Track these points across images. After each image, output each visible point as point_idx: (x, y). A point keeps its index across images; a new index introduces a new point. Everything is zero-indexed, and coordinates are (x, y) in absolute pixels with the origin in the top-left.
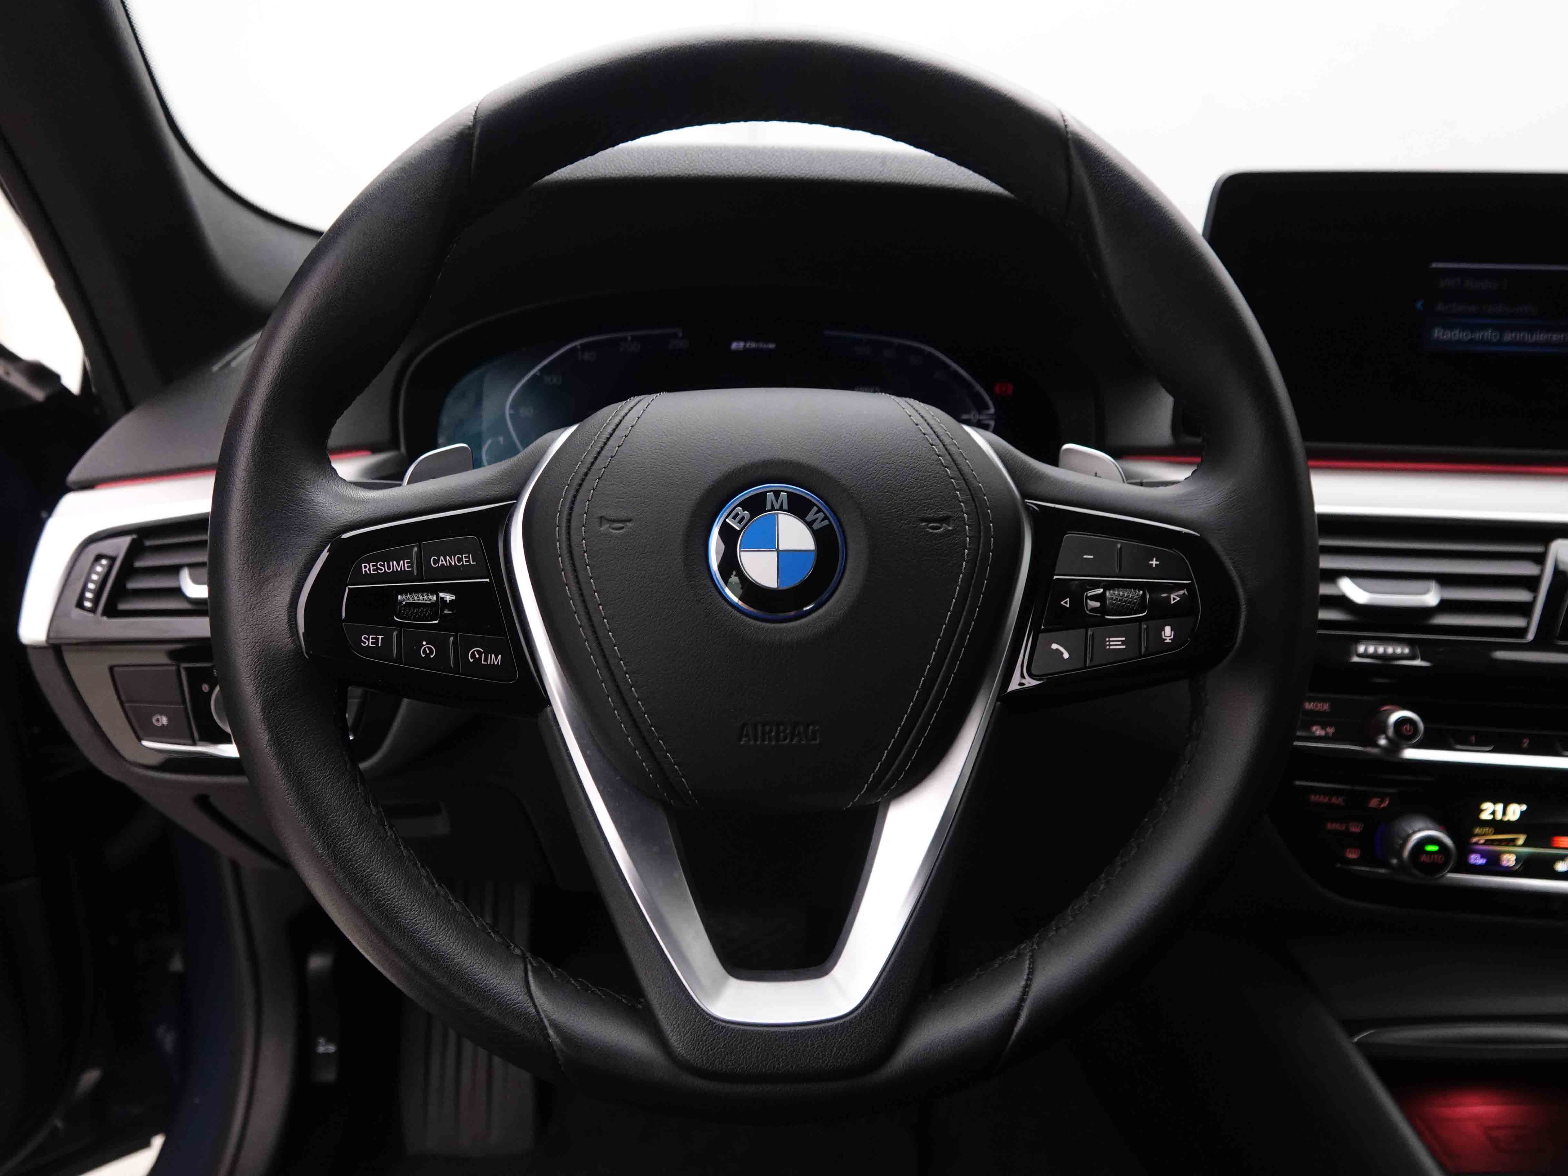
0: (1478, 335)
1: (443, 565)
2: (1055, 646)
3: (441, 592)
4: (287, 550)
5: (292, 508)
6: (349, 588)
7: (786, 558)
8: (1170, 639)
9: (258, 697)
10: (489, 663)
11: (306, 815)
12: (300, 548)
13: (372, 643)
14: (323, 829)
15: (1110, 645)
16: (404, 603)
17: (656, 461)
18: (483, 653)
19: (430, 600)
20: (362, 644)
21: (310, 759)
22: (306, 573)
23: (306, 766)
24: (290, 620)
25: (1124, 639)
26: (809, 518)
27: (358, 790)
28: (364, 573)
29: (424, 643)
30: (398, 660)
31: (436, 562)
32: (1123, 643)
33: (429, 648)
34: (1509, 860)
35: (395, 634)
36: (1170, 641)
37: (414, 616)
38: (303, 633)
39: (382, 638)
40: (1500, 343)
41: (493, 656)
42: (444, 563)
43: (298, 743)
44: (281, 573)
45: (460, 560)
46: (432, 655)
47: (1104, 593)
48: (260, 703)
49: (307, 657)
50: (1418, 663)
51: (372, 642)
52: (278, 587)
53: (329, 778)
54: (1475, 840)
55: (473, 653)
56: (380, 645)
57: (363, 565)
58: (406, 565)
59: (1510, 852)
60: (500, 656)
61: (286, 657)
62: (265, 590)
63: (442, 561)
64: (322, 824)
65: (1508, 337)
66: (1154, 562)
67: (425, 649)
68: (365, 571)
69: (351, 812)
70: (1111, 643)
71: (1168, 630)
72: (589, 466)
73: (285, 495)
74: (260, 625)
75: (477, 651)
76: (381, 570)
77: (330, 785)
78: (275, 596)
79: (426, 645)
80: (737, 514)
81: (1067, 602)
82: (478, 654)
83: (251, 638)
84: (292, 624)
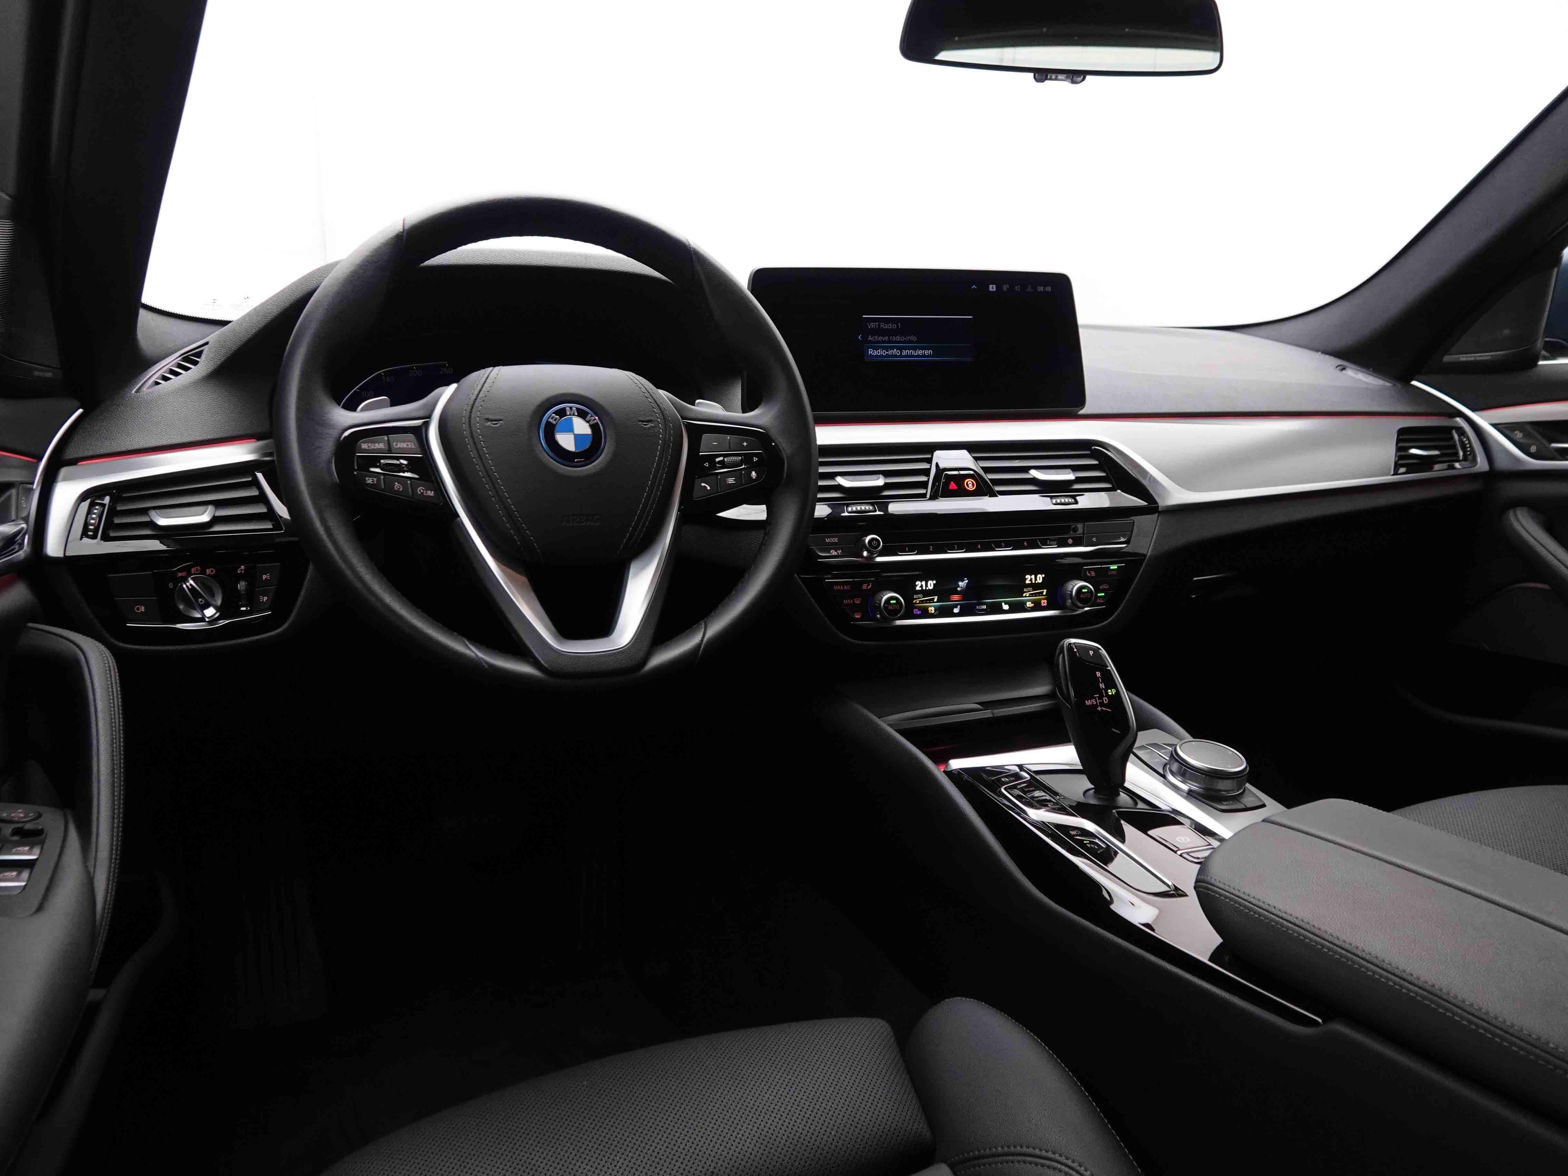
0: (890, 352)
2: (703, 484)
3: (401, 459)
5: (322, 414)
7: (578, 438)
10: (428, 495)
16: (384, 463)
18: (424, 490)
26: (588, 419)
29: (396, 483)
30: (385, 492)
31: (396, 445)
33: (399, 486)
34: (932, 610)
35: (382, 478)
40: (901, 356)
41: (431, 492)
42: (400, 446)
45: (408, 445)
46: (400, 489)
47: (724, 459)
50: (878, 513)
54: (914, 601)
55: (420, 489)
56: (375, 483)
57: (362, 444)
58: (383, 445)
59: (931, 606)
65: (904, 353)
66: (745, 444)
67: (397, 486)
68: (364, 447)
71: (754, 473)
76: (371, 447)
80: (553, 417)
82: (422, 490)
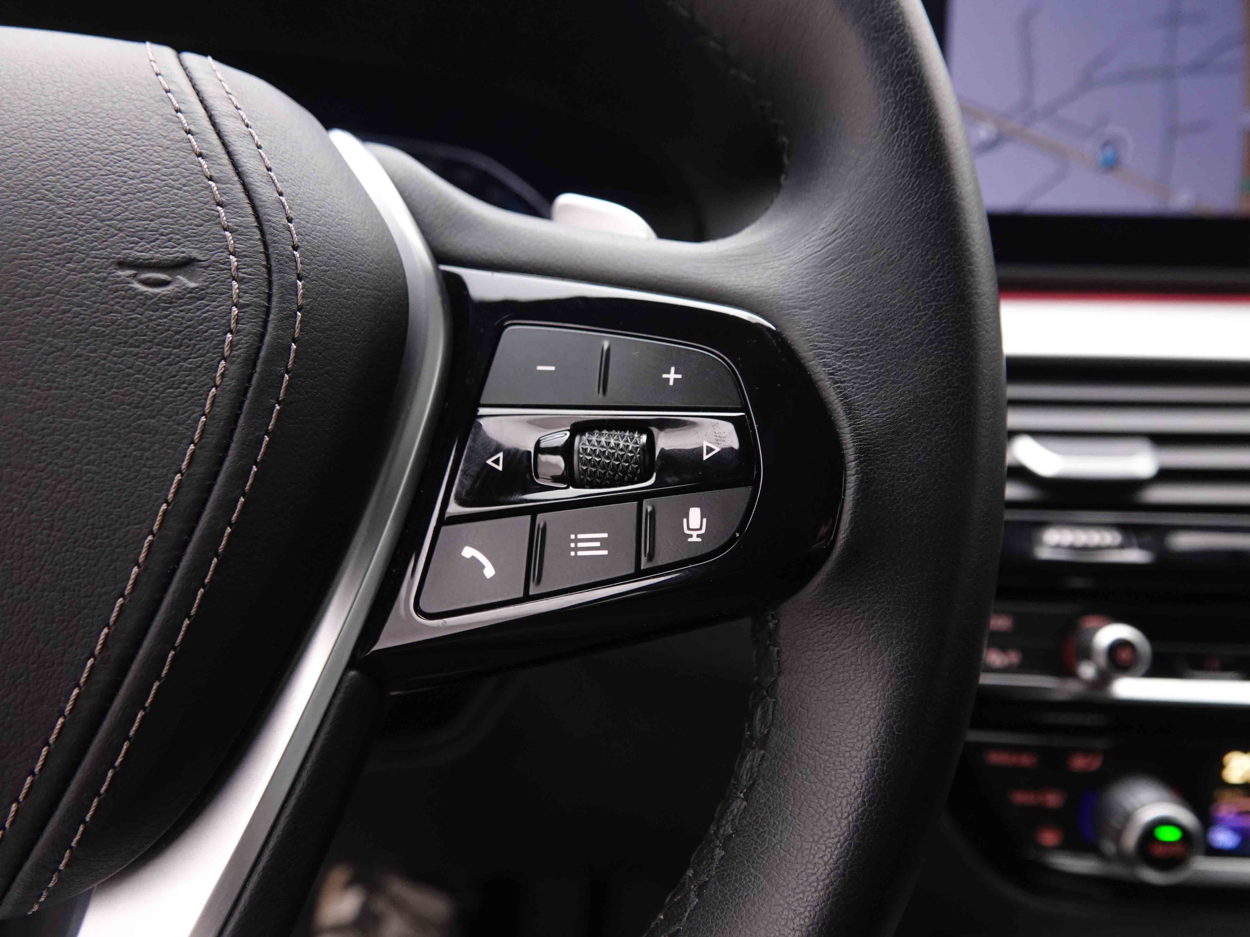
2: (468, 552)
8: (698, 536)
15: (576, 549)
25: (605, 535)
32: (604, 544)
36: (699, 540)
50: (1134, 557)
54: (1220, 813)
66: (672, 376)
70: (580, 545)
71: (695, 514)
81: (498, 459)
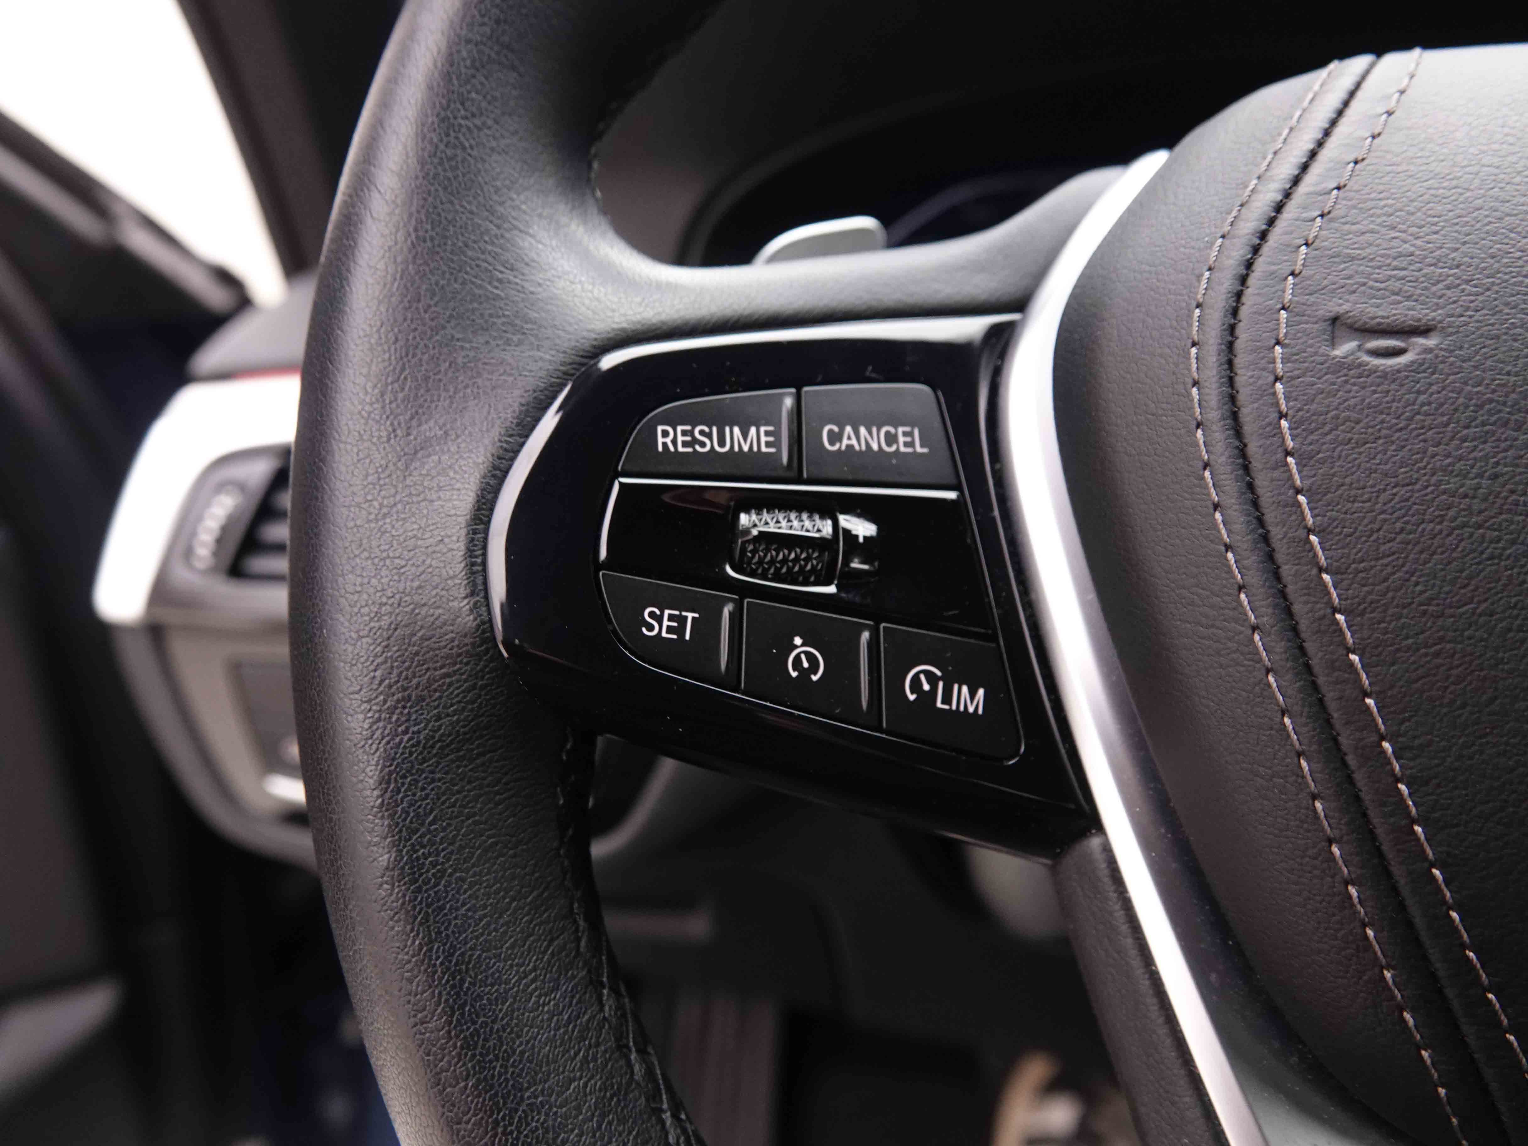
1: (850, 447)
3: (844, 512)
4: (479, 374)
5: (500, 276)
6: (620, 483)
9: (374, 747)
10: (954, 707)
11: (466, 1087)
12: (510, 375)
13: (670, 630)
14: (504, 1133)
16: (755, 532)
17: (1496, 171)
18: (939, 679)
19: (819, 531)
20: (644, 630)
21: (488, 924)
22: (520, 436)
23: (475, 944)
24: (470, 552)
27: (602, 1009)
28: (660, 449)
29: (798, 641)
30: (731, 681)
31: (835, 438)
33: (810, 657)
35: (726, 611)
37: (778, 570)
38: (502, 605)
39: (693, 618)
41: (965, 689)
42: (854, 442)
43: (463, 880)
44: (459, 432)
45: (891, 439)
46: (815, 674)
48: (377, 765)
49: (505, 655)
51: (668, 627)
52: (450, 467)
53: (534, 980)
55: (916, 677)
56: (687, 637)
57: (660, 428)
58: (763, 439)
60: (981, 692)
61: (451, 649)
62: (415, 473)
63: (849, 438)
64: (503, 1119)
67: (797, 658)
68: (665, 445)
69: (581, 1078)
72: (1288, 186)
73: (486, 242)
74: (397, 561)
75: (927, 673)
76: (703, 445)
77: (533, 999)
78: (440, 488)
79: (803, 645)
82: (928, 682)
83: (372, 590)
84: (473, 564)
